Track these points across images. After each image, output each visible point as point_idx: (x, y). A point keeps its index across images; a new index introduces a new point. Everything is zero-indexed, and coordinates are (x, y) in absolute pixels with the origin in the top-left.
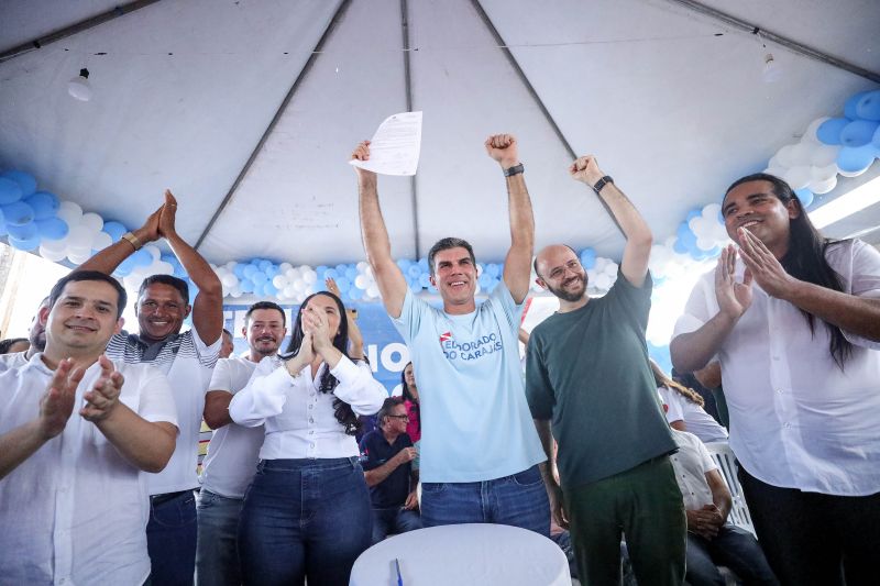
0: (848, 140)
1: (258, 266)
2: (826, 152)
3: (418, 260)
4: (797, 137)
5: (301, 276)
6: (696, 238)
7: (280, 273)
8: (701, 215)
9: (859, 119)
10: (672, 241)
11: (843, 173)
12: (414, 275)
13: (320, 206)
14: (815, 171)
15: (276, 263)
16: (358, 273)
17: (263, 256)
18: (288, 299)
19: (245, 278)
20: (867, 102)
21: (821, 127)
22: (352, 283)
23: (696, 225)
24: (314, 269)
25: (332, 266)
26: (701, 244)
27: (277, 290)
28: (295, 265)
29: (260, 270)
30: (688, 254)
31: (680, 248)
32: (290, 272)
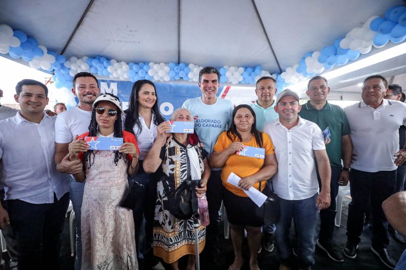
0: (381, 30)
1: (99, 60)
2: (371, 34)
3: (179, 63)
4: (362, 24)
5: (122, 67)
6: (306, 67)
7: (110, 65)
8: (311, 56)
9: (390, 20)
10: (296, 66)
11: (374, 46)
12: (177, 71)
13: (130, 31)
14: (364, 43)
15: (108, 59)
16: (150, 68)
17: (102, 54)
18: (115, 78)
19: (93, 66)
20: (396, 12)
21: (372, 22)
22: (147, 73)
23: (308, 61)
24: (128, 64)
25: (137, 63)
26: (308, 70)
27: (110, 73)
28: (118, 61)
29: (100, 63)
30: (302, 73)
31: (299, 71)
32: (116, 65)
